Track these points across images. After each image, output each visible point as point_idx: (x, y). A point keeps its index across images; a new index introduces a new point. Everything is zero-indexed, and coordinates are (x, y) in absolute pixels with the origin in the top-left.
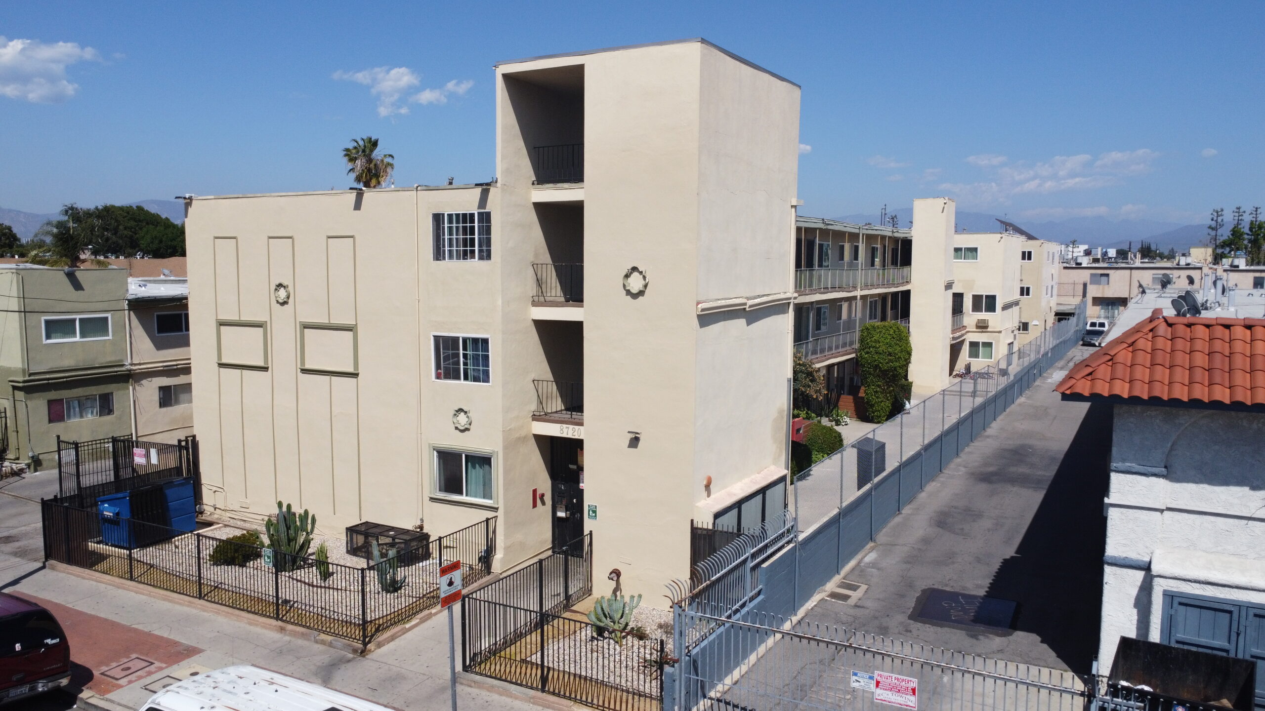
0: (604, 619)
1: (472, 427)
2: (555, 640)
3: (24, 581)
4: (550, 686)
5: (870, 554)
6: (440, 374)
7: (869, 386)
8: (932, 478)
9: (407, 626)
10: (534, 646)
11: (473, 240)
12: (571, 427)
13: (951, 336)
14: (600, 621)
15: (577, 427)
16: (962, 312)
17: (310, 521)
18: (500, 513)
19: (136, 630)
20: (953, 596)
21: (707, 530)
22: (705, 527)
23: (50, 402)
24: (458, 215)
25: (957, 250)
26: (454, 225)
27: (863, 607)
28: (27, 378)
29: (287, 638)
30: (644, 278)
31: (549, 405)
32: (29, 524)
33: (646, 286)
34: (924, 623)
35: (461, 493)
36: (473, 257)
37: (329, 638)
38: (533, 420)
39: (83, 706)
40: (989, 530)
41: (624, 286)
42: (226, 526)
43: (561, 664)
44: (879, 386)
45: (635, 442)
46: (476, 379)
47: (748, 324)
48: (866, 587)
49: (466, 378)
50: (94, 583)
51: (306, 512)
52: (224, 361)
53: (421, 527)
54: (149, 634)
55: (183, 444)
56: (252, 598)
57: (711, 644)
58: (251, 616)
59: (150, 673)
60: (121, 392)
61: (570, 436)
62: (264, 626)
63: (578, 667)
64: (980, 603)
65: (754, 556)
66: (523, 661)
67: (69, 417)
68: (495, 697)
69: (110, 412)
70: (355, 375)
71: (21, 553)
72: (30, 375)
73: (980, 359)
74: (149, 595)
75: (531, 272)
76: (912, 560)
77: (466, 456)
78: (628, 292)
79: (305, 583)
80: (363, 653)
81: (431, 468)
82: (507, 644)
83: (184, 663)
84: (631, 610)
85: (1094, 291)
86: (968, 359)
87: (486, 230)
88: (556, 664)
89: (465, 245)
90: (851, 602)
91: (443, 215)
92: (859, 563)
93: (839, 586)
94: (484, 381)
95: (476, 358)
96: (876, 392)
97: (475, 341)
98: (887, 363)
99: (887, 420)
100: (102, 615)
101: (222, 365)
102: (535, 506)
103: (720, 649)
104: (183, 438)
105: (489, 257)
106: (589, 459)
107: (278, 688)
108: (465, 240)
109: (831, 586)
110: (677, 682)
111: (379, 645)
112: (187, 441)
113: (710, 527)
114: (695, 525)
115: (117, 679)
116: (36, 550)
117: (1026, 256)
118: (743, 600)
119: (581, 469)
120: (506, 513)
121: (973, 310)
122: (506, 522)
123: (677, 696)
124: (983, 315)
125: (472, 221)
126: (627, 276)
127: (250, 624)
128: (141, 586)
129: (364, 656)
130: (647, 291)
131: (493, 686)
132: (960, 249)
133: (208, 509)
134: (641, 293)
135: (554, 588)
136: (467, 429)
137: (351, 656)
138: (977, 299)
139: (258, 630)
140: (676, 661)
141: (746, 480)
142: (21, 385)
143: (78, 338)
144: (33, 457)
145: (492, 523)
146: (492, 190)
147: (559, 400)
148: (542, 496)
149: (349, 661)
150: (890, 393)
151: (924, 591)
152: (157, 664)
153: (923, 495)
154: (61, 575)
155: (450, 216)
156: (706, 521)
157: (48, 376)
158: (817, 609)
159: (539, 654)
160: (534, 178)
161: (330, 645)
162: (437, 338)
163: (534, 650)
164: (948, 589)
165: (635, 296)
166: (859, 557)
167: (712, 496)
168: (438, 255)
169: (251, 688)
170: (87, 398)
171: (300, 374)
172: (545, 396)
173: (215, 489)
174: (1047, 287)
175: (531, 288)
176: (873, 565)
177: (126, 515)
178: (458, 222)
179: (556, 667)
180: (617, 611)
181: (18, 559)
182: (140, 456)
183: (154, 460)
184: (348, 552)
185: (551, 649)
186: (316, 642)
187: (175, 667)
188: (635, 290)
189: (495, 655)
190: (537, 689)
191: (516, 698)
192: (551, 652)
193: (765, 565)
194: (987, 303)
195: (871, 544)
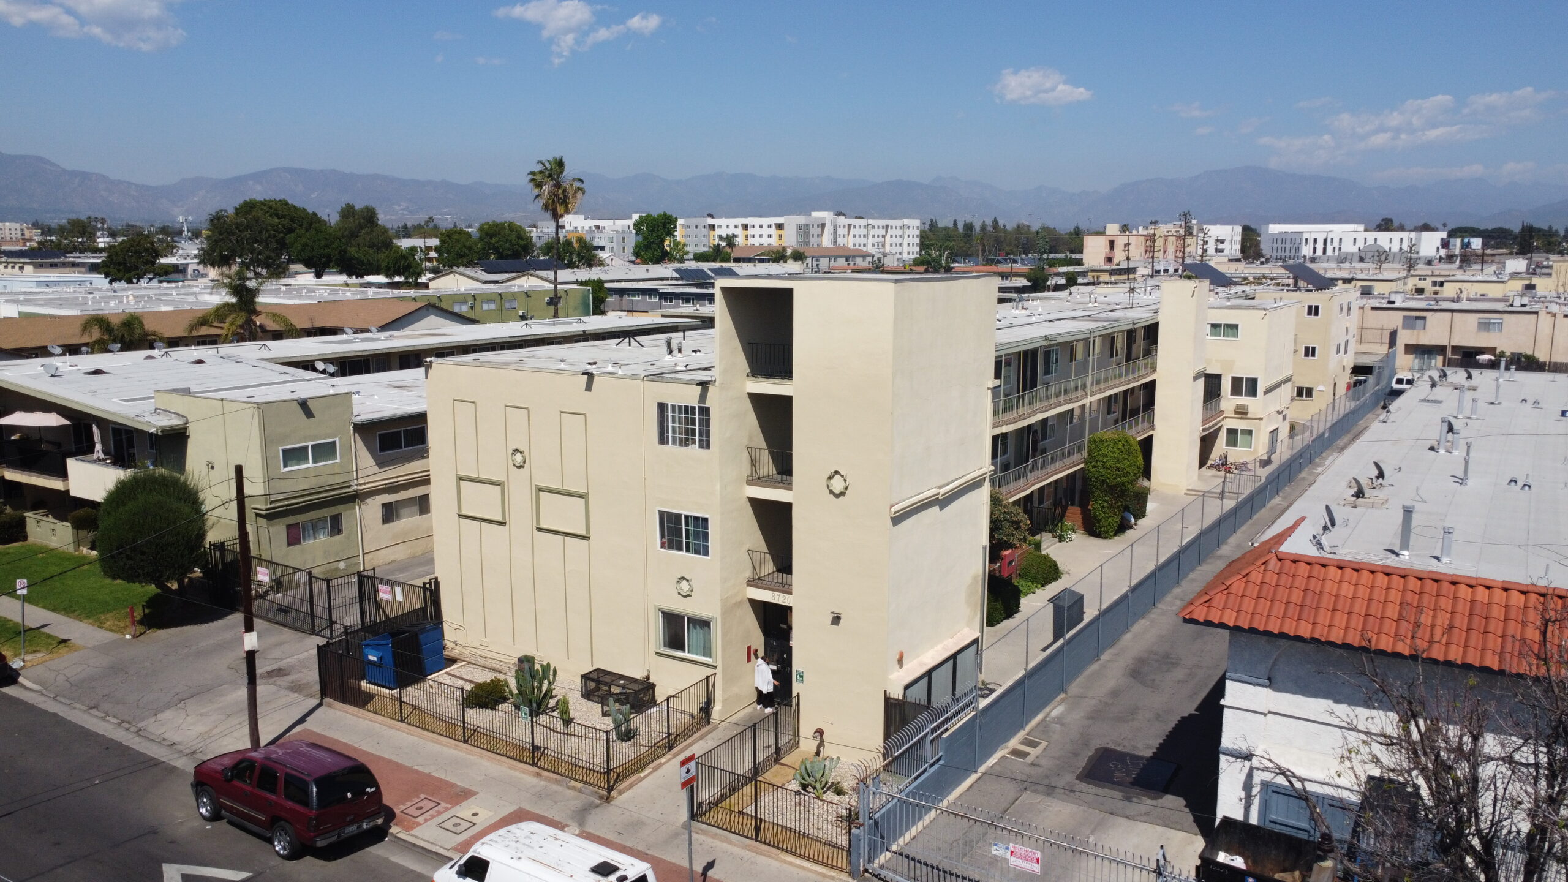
0: (807, 778)
1: (693, 594)
2: (767, 792)
3: (309, 718)
4: (762, 837)
5: (1058, 708)
6: (664, 543)
7: (1095, 500)
8: (1142, 615)
9: (642, 775)
10: (749, 798)
11: (693, 430)
12: (782, 594)
13: (1201, 428)
14: (804, 779)
15: (787, 596)
16: (1219, 395)
17: (551, 673)
18: (719, 671)
19: (417, 772)
20: (1121, 757)
21: (898, 700)
22: (896, 697)
23: (289, 527)
24: (680, 407)
25: (1215, 326)
26: (677, 415)
27: (1038, 766)
28: (269, 506)
29: (543, 783)
30: (845, 481)
31: (762, 570)
32: (293, 656)
33: (846, 488)
34: (1089, 784)
35: (682, 649)
36: (694, 442)
37: (579, 785)
38: (748, 585)
39: (393, 839)
40: (1179, 682)
41: (828, 486)
42: (469, 663)
43: (771, 816)
44: (1106, 501)
45: (836, 620)
46: (697, 552)
47: (941, 509)
48: (1046, 743)
49: (688, 550)
50: (369, 722)
51: (548, 664)
52: (464, 512)
53: (648, 678)
54: (429, 776)
55: (428, 586)
56: (508, 744)
57: (889, 811)
58: (511, 761)
59: (439, 813)
60: (348, 512)
61: (780, 602)
62: (523, 771)
63: (784, 820)
64: (1144, 765)
65: (933, 730)
66: (740, 812)
67: (304, 538)
68: (718, 843)
69: (339, 532)
70: (587, 538)
71: (296, 688)
72: (272, 502)
73: (1238, 448)
74: (419, 737)
75: (745, 455)
76: (1095, 716)
77: (688, 618)
78: (831, 492)
79: (550, 729)
80: (608, 799)
81: (656, 628)
82: (724, 797)
83: (464, 804)
84: (830, 770)
85: (1405, 337)
86: (1224, 447)
87: (706, 422)
88: (767, 816)
89: (687, 434)
90: (1029, 759)
91: (667, 405)
92: (1046, 717)
93: (1022, 743)
94: (704, 555)
95: (697, 533)
96: (1103, 507)
97: (696, 519)
98: (1115, 478)
99: (1115, 535)
100: (386, 756)
101: (461, 516)
102: (749, 660)
103: (895, 815)
104: (427, 581)
105: (708, 446)
106: (797, 621)
107: (562, 843)
108: (687, 430)
109: (1014, 743)
110: (862, 841)
111: (621, 793)
112: (430, 584)
113: (901, 698)
114: (888, 696)
115: (415, 818)
116: (307, 685)
117: (1314, 311)
118: (924, 767)
119: (790, 628)
120: (724, 671)
121: (1232, 394)
122: (724, 678)
123: (862, 852)
124: (1243, 400)
125: (693, 413)
126: (830, 478)
127: (510, 768)
128: (412, 728)
129: (609, 802)
130: (847, 492)
131: (716, 835)
132: (1219, 326)
133: (449, 645)
134: (842, 494)
135: (766, 739)
136: (689, 596)
137: (598, 802)
138: (1237, 383)
139: (518, 774)
140: (862, 825)
141: (939, 647)
142: (264, 513)
143: (310, 464)
144: (275, 580)
145: (711, 680)
146: (711, 388)
147: (771, 563)
148: (756, 651)
149: (597, 806)
150: (1118, 507)
151: (1097, 750)
152: (443, 805)
153: (1128, 636)
154: (339, 713)
155: (673, 407)
156: (897, 693)
157: (286, 503)
158: (997, 768)
159: (753, 805)
160: (748, 371)
161: (580, 791)
162: (661, 513)
163: (749, 803)
164: (1119, 749)
165: (837, 496)
166: (1047, 710)
167: (905, 667)
168: (663, 439)
169: (543, 843)
170: (319, 519)
171: (535, 531)
172: (758, 563)
173: (456, 626)
174: (1339, 345)
175: (746, 469)
176: (1058, 720)
177: (389, 659)
178: (680, 413)
179: (767, 819)
180: (819, 770)
181: (296, 695)
182: (385, 592)
183: (399, 597)
184: (583, 696)
185: (763, 801)
186: (568, 788)
187: (458, 807)
188: (837, 491)
189: (717, 805)
190: (751, 838)
191: (735, 845)
192: (763, 804)
193: (944, 736)
194: (1246, 386)
195: (1062, 696)
